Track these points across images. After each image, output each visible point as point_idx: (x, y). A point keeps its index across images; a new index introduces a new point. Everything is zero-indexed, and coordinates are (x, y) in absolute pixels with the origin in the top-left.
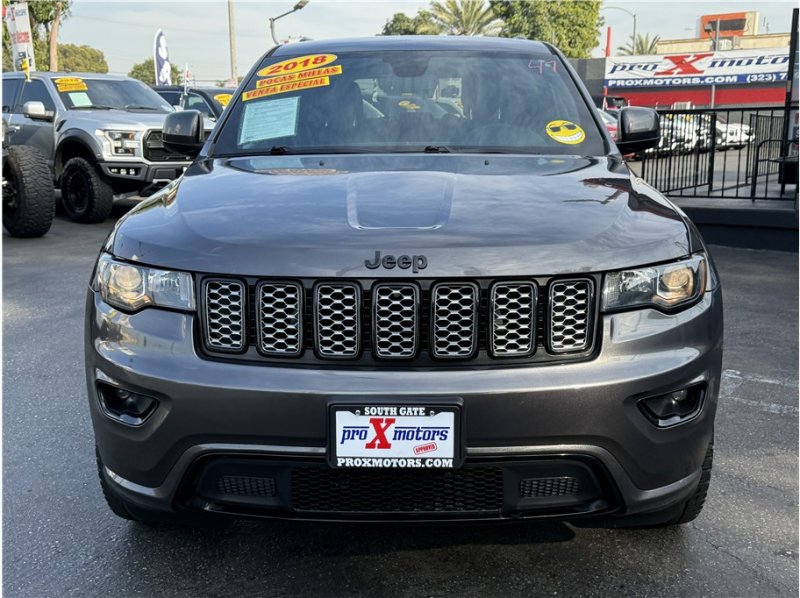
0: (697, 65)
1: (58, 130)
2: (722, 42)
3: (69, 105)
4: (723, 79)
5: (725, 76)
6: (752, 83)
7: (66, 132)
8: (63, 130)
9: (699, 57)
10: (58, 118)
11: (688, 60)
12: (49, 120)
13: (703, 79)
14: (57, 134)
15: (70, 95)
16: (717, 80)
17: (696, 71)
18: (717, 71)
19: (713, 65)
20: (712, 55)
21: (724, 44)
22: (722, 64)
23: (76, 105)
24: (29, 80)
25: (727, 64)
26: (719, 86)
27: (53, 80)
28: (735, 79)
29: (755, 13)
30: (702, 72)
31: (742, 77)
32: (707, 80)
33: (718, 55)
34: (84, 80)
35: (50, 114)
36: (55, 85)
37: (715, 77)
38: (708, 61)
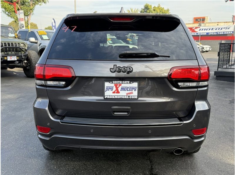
0: (196, 30)
1: (39, 46)
2: (202, 24)
3: (42, 39)
4: (202, 34)
5: (203, 33)
6: (210, 35)
7: (41, 47)
8: (40, 46)
9: (196, 28)
10: (39, 43)
11: (193, 29)
12: (36, 43)
13: (197, 33)
14: (38, 47)
15: (42, 36)
16: (201, 34)
17: (195, 32)
18: (201, 31)
19: (200, 30)
20: (200, 27)
21: (203, 24)
22: (202, 30)
23: (44, 39)
24: (30, 32)
25: (203, 30)
26: (201, 35)
27: (37, 31)
28: (206, 34)
29: (207, 17)
30: (197, 32)
31: (208, 33)
32: (198, 34)
33: (201, 28)
34: (46, 32)
35: (37, 41)
36: (38, 33)
37: (200, 33)
38: (199, 29)
